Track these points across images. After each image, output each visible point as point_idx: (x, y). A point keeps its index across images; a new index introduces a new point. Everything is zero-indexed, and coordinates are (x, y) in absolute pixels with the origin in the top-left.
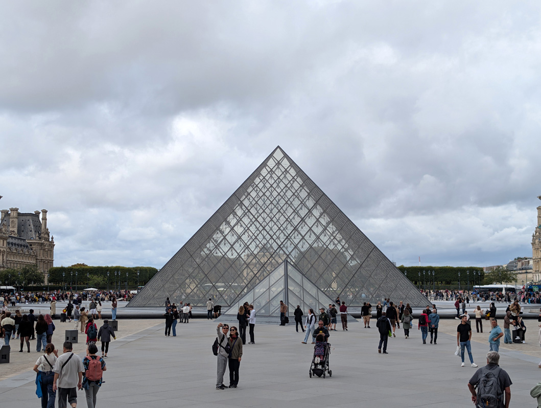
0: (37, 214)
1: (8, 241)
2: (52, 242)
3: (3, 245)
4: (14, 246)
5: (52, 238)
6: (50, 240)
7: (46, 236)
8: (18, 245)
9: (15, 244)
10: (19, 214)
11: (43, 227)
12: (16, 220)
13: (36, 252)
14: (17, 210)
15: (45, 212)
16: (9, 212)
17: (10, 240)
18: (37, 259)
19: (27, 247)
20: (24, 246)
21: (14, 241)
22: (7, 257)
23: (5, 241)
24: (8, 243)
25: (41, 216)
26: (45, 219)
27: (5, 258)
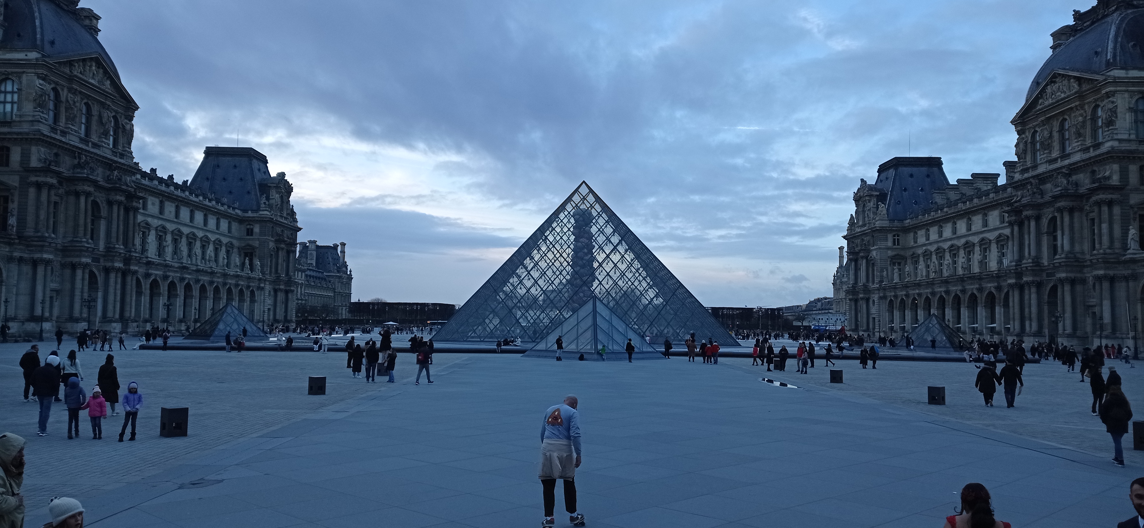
0: (335, 247)
1: (306, 273)
2: (351, 275)
3: (302, 278)
4: (312, 279)
5: (350, 271)
6: (349, 273)
7: (344, 269)
8: (316, 277)
9: (313, 277)
10: (318, 247)
11: (341, 259)
12: (315, 253)
13: (334, 285)
14: (315, 242)
15: (343, 245)
16: (308, 245)
17: (308, 273)
18: (335, 292)
19: (325, 280)
20: (322, 279)
21: (312, 273)
22: (305, 290)
23: (303, 274)
24: (306, 276)
25: (339, 249)
26: (343, 252)
27: (303, 289)
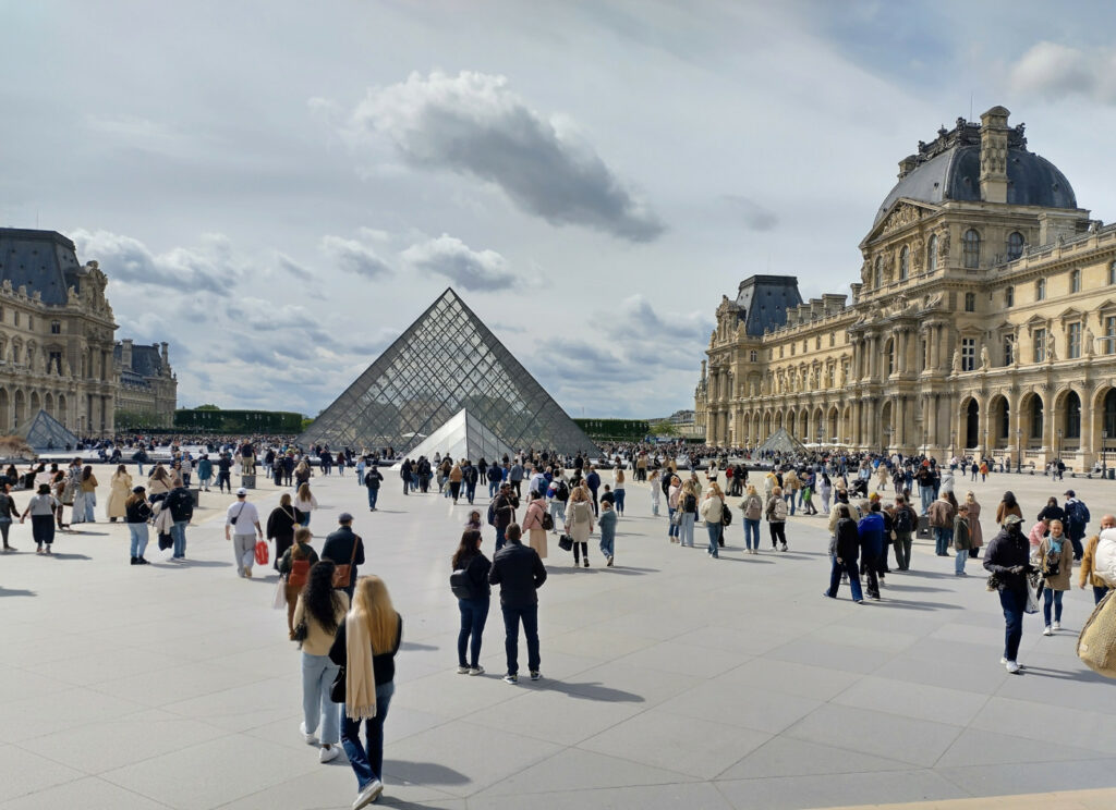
0: (155, 347)
1: (121, 376)
2: (175, 379)
4: (127, 382)
5: (175, 375)
6: (172, 377)
7: (167, 373)
9: (129, 380)
10: (134, 347)
11: (163, 361)
12: (130, 354)
13: (156, 390)
14: (130, 341)
15: (165, 345)
16: (124, 345)
17: (124, 376)
18: (156, 398)
19: (144, 384)
20: (141, 383)
21: (127, 377)
22: (120, 395)
23: (117, 377)
24: (122, 380)
25: (160, 350)
26: (165, 353)
